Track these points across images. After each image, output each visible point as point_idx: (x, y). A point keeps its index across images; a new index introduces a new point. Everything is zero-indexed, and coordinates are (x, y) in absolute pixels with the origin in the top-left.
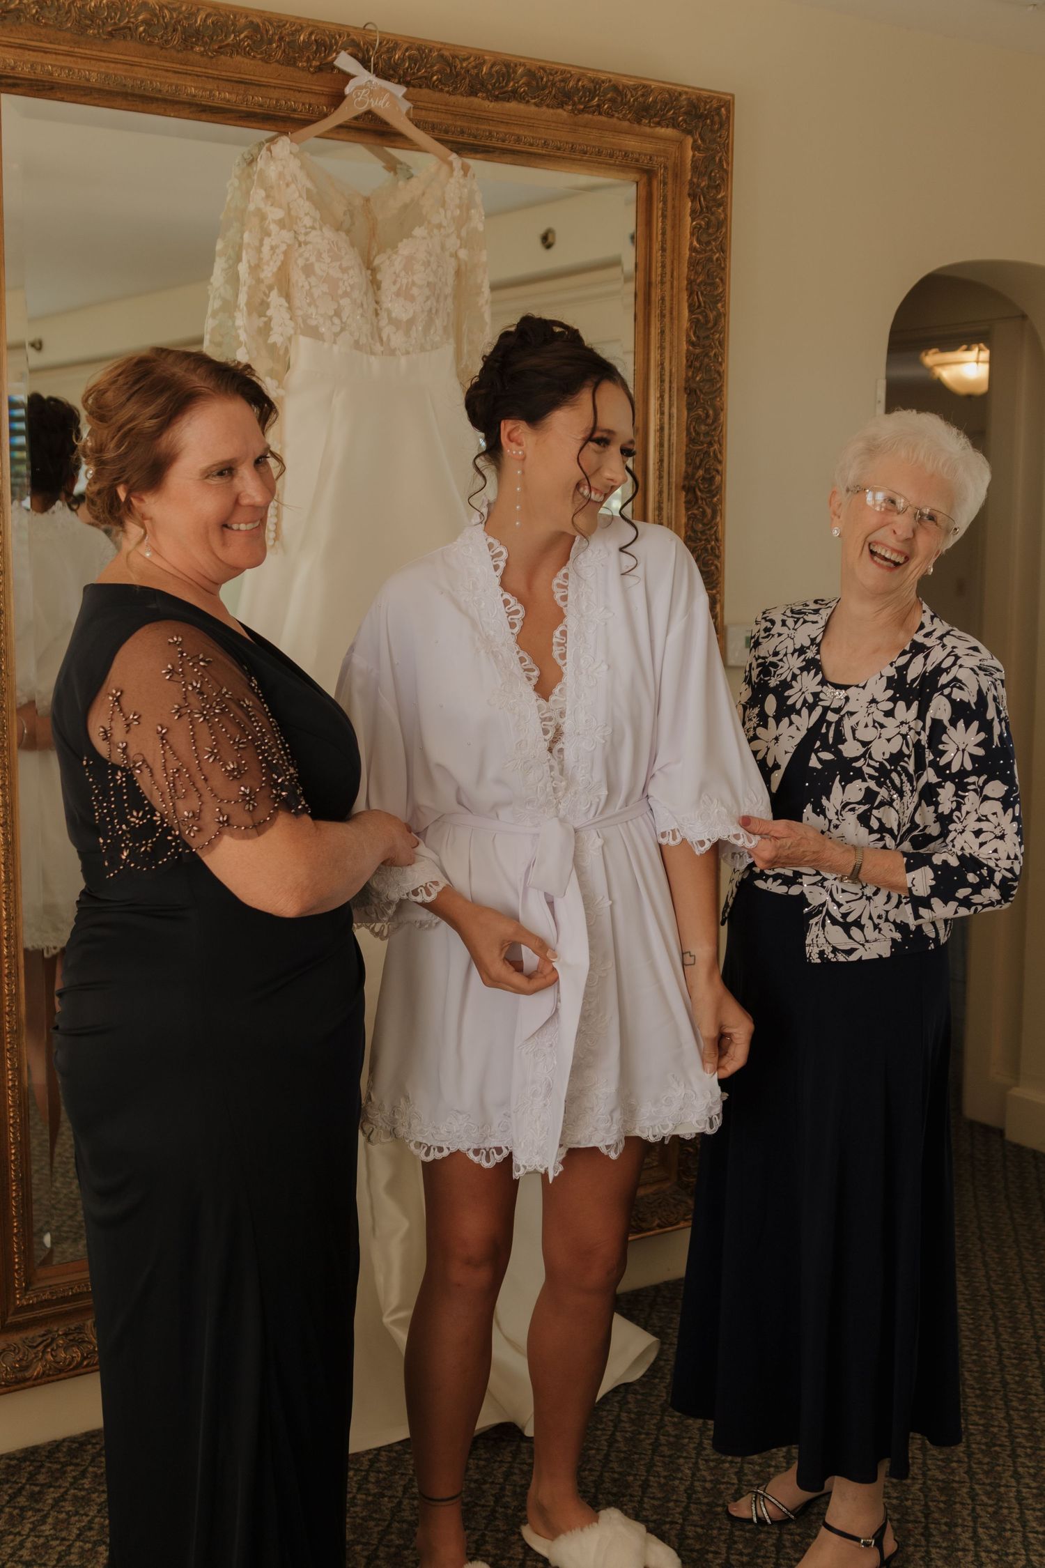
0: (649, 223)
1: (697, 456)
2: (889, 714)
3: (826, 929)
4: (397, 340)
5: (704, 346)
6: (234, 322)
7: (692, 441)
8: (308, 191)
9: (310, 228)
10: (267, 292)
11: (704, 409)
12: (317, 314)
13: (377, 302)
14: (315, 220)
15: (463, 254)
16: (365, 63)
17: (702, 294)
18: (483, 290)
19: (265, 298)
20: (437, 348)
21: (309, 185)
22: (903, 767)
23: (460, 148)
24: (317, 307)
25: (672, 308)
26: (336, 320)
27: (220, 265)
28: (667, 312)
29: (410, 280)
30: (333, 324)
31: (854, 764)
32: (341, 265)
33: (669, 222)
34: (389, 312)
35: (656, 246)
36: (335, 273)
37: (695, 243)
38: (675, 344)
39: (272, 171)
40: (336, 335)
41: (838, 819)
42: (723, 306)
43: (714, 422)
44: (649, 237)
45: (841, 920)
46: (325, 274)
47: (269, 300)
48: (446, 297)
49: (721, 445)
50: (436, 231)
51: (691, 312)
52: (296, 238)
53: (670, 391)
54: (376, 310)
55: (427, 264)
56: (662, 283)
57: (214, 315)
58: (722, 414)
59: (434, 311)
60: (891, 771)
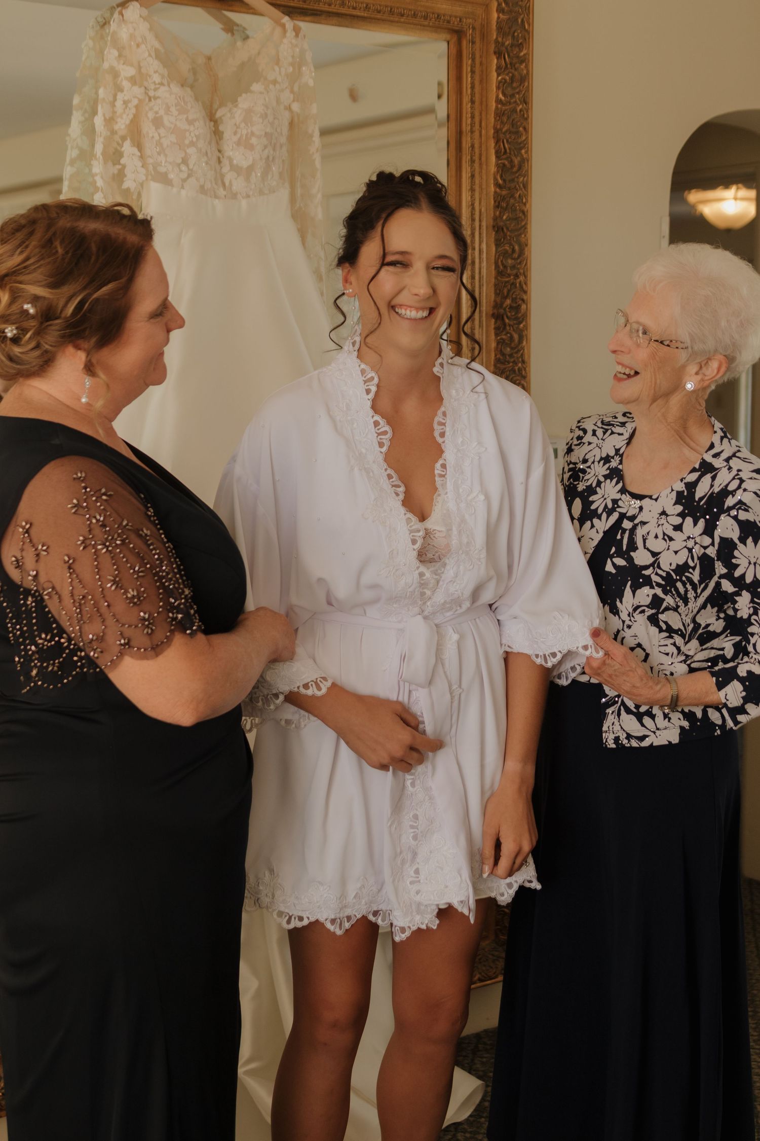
0: (459, 78)
1: (504, 287)
2: (678, 528)
3: (621, 717)
4: (238, 184)
5: (509, 189)
6: (90, 170)
7: (500, 273)
8: (156, 50)
9: (159, 84)
10: (120, 142)
11: (511, 244)
12: (166, 161)
13: (220, 151)
14: (163, 77)
15: (296, 107)
17: (507, 141)
18: (314, 139)
19: (119, 148)
20: (274, 192)
21: (157, 45)
22: (687, 577)
23: (291, 11)
24: (166, 156)
25: (480, 155)
26: (183, 168)
27: (77, 118)
28: (476, 158)
29: (249, 131)
30: (181, 171)
31: (643, 572)
32: (187, 117)
33: (477, 77)
34: (230, 159)
35: (466, 99)
36: (182, 125)
37: (501, 96)
38: (484, 186)
39: (124, 33)
40: (184, 180)
41: (630, 620)
42: (527, 152)
43: (519, 256)
44: (459, 92)
45: (635, 710)
46: (172, 126)
47: (123, 149)
48: (281, 146)
49: (526, 277)
50: (271, 86)
51: (498, 157)
52: (146, 93)
53: (480, 229)
54: (219, 158)
55: (265, 116)
56: (472, 132)
57: (72, 163)
58: (526, 249)
59: (271, 158)
60: (677, 580)
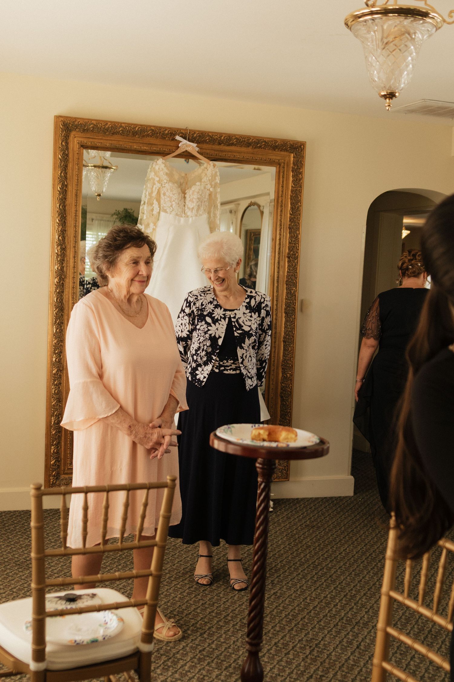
4: (189, 213)
7: (290, 243)
8: (166, 173)
9: (166, 183)
10: (154, 200)
12: (166, 206)
14: (167, 180)
15: (211, 189)
16: (185, 138)
17: (295, 200)
18: (218, 199)
20: (202, 216)
21: (167, 171)
24: (166, 204)
25: (285, 204)
26: (171, 208)
29: (193, 197)
34: (188, 206)
36: (171, 195)
37: (293, 185)
39: (157, 168)
40: (171, 212)
42: (301, 203)
43: (297, 238)
46: (169, 195)
47: (154, 202)
48: (205, 201)
50: (203, 183)
51: (291, 205)
52: (162, 185)
54: (184, 205)
55: (198, 193)
58: (299, 236)
59: (200, 205)
